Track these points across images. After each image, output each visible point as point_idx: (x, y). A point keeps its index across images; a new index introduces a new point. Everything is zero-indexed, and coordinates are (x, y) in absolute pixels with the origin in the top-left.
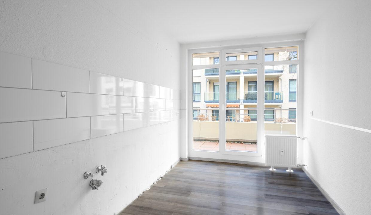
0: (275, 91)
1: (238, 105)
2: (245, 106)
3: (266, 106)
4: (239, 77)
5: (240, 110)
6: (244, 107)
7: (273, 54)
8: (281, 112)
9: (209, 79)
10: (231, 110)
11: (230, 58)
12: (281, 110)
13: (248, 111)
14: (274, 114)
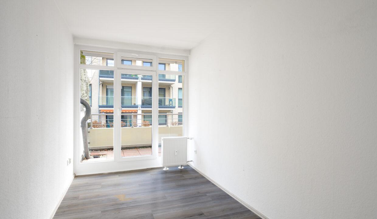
0: (167, 98)
1: (136, 110)
2: (143, 111)
3: (159, 111)
4: (137, 82)
5: (138, 116)
6: (142, 113)
7: (165, 64)
8: (172, 116)
9: (102, 82)
10: (127, 116)
11: (124, 61)
12: (172, 115)
13: (144, 115)
14: (166, 118)
